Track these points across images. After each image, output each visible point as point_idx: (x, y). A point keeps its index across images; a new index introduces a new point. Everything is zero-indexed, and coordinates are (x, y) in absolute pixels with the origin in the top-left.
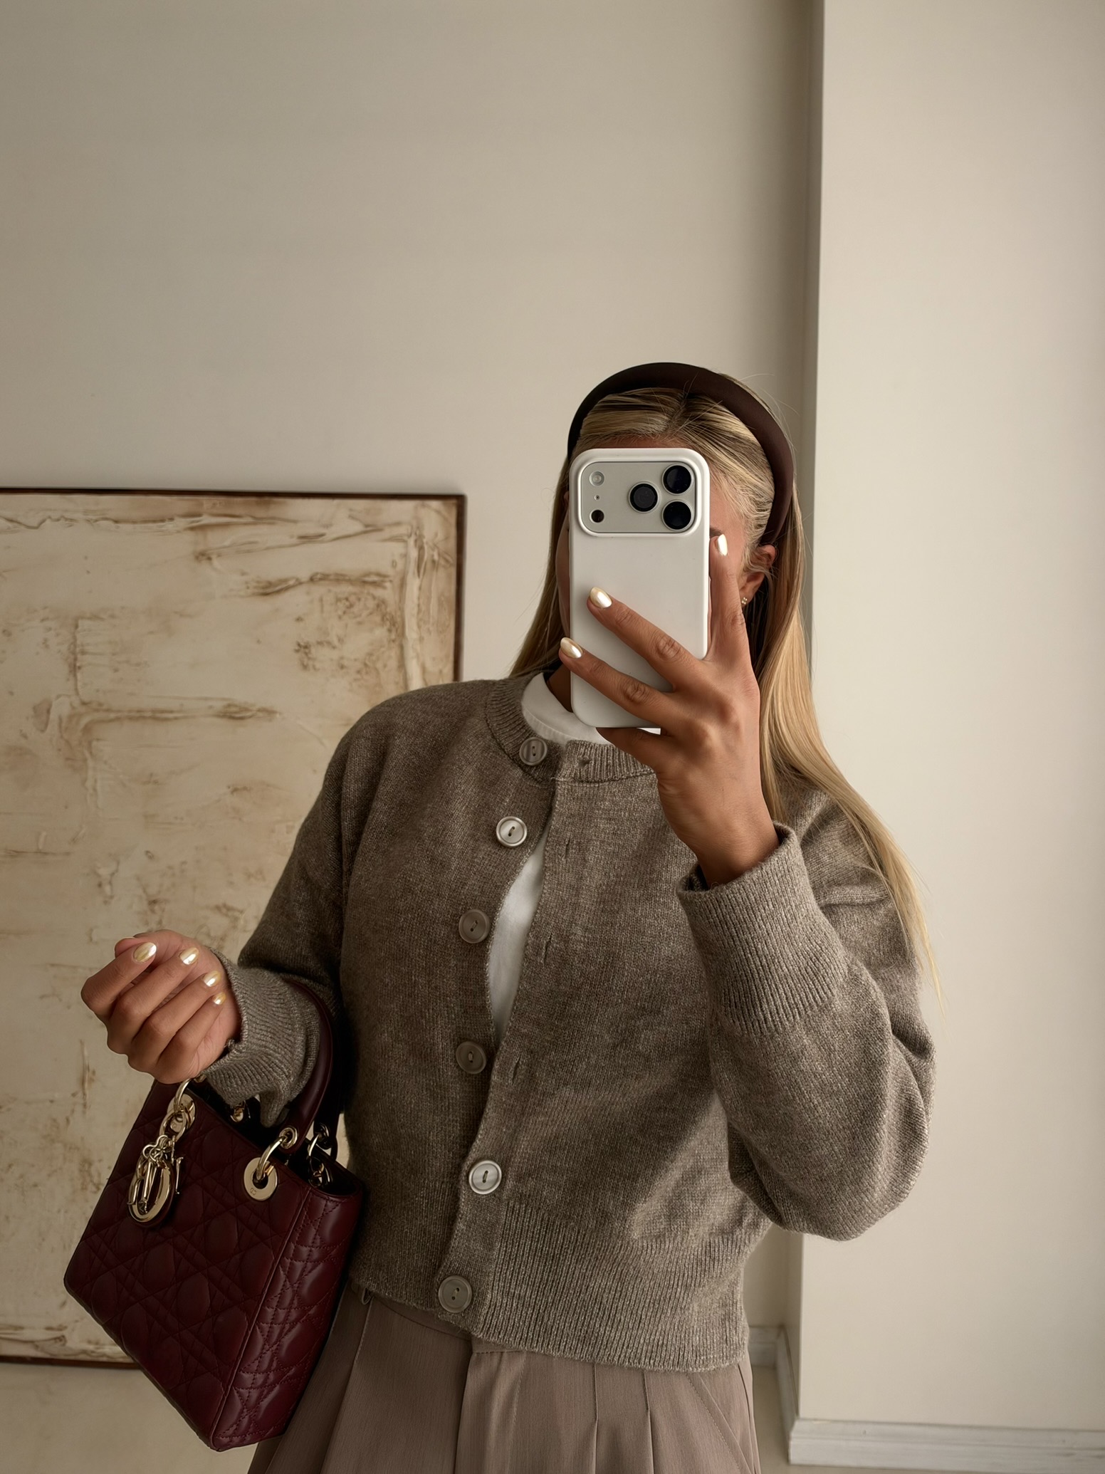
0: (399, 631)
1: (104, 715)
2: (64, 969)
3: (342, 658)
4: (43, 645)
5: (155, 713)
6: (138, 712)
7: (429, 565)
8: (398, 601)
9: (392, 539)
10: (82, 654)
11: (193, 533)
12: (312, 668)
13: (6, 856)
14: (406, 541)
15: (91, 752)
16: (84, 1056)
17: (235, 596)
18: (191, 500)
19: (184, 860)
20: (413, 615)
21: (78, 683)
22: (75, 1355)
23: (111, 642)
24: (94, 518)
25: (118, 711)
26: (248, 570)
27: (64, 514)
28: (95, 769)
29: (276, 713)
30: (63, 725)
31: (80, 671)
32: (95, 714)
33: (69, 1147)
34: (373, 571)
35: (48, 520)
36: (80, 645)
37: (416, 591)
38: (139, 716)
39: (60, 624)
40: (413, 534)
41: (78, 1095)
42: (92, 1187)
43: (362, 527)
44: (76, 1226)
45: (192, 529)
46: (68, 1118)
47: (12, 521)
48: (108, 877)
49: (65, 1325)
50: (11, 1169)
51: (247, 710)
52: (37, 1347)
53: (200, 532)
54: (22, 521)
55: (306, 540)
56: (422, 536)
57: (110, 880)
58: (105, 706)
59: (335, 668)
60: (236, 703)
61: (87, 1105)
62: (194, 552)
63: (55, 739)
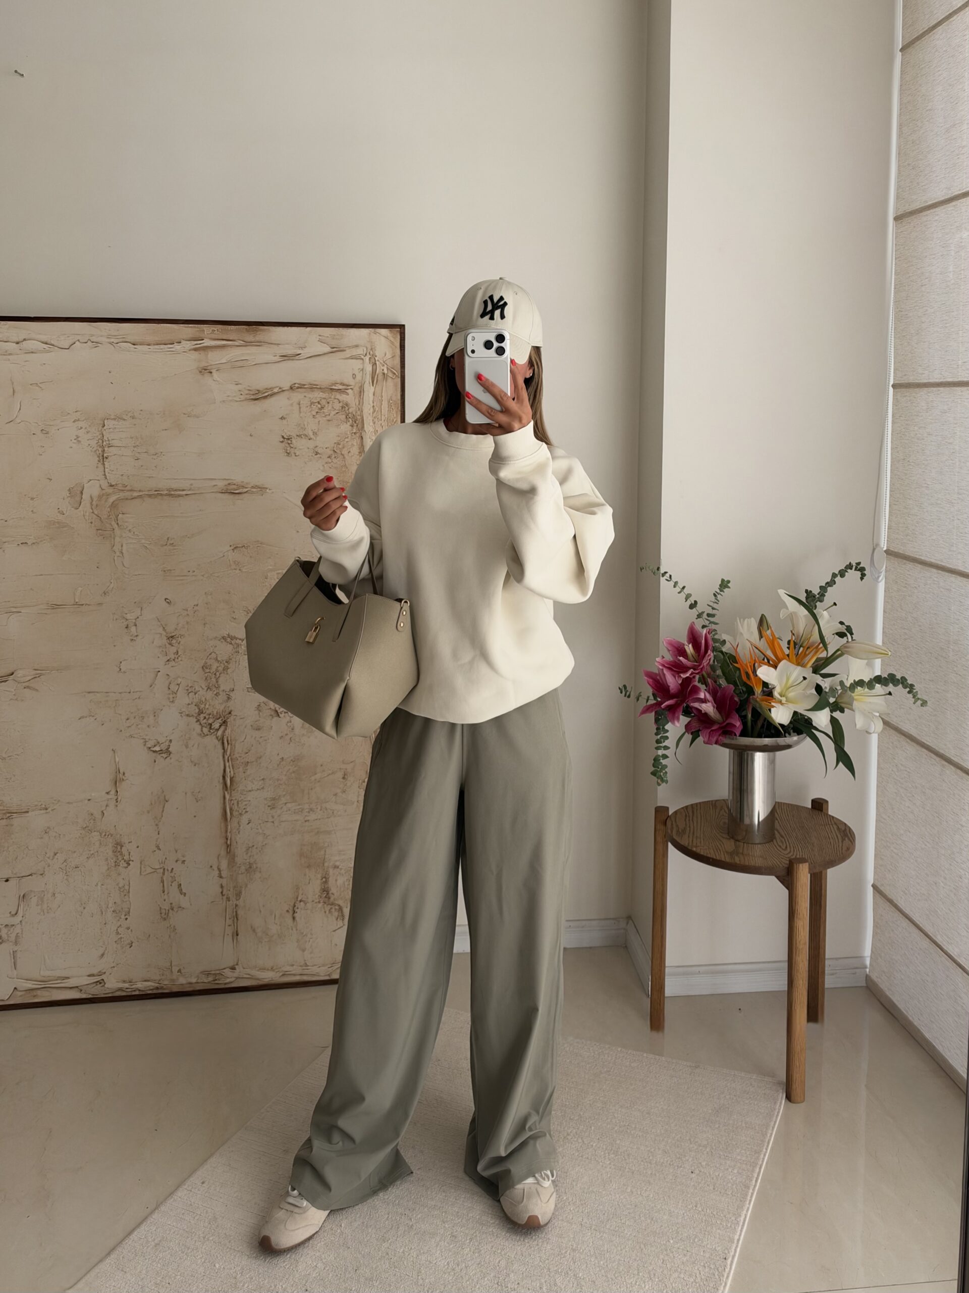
0: (359, 425)
1: (127, 494)
2: (98, 695)
3: (316, 447)
4: (75, 441)
5: (170, 491)
6: (156, 491)
7: (380, 377)
8: (357, 404)
9: (352, 358)
10: (109, 447)
11: (197, 353)
12: (293, 455)
13: (48, 609)
14: (362, 359)
15: (118, 524)
16: (115, 762)
17: (231, 401)
18: (195, 327)
19: (196, 604)
20: (370, 414)
21: (106, 470)
22: (112, 993)
23: (132, 438)
24: (116, 341)
25: (140, 491)
26: (240, 382)
27: (91, 338)
28: (121, 536)
29: (267, 488)
30: (94, 503)
31: (107, 460)
32: (121, 494)
33: (104, 834)
34: (339, 381)
35: (77, 343)
36: (107, 440)
37: (371, 395)
38: (157, 494)
39: (89, 424)
40: (368, 354)
41: (111, 793)
42: (124, 864)
43: (329, 348)
44: (111, 895)
45: (195, 350)
46: (102, 812)
47: (46, 343)
48: (134, 621)
49: (104, 971)
50: (56, 857)
51: (243, 487)
52: (81, 991)
53: (202, 352)
54: (55, 344)
55: (286, 358)
56: (374, 356)
57: (135, 623)
58: (128, 488)
59: (311, 454)
60: (235, 482)
61: (119, 800)
62: (197, 368)
63: (87, 514)
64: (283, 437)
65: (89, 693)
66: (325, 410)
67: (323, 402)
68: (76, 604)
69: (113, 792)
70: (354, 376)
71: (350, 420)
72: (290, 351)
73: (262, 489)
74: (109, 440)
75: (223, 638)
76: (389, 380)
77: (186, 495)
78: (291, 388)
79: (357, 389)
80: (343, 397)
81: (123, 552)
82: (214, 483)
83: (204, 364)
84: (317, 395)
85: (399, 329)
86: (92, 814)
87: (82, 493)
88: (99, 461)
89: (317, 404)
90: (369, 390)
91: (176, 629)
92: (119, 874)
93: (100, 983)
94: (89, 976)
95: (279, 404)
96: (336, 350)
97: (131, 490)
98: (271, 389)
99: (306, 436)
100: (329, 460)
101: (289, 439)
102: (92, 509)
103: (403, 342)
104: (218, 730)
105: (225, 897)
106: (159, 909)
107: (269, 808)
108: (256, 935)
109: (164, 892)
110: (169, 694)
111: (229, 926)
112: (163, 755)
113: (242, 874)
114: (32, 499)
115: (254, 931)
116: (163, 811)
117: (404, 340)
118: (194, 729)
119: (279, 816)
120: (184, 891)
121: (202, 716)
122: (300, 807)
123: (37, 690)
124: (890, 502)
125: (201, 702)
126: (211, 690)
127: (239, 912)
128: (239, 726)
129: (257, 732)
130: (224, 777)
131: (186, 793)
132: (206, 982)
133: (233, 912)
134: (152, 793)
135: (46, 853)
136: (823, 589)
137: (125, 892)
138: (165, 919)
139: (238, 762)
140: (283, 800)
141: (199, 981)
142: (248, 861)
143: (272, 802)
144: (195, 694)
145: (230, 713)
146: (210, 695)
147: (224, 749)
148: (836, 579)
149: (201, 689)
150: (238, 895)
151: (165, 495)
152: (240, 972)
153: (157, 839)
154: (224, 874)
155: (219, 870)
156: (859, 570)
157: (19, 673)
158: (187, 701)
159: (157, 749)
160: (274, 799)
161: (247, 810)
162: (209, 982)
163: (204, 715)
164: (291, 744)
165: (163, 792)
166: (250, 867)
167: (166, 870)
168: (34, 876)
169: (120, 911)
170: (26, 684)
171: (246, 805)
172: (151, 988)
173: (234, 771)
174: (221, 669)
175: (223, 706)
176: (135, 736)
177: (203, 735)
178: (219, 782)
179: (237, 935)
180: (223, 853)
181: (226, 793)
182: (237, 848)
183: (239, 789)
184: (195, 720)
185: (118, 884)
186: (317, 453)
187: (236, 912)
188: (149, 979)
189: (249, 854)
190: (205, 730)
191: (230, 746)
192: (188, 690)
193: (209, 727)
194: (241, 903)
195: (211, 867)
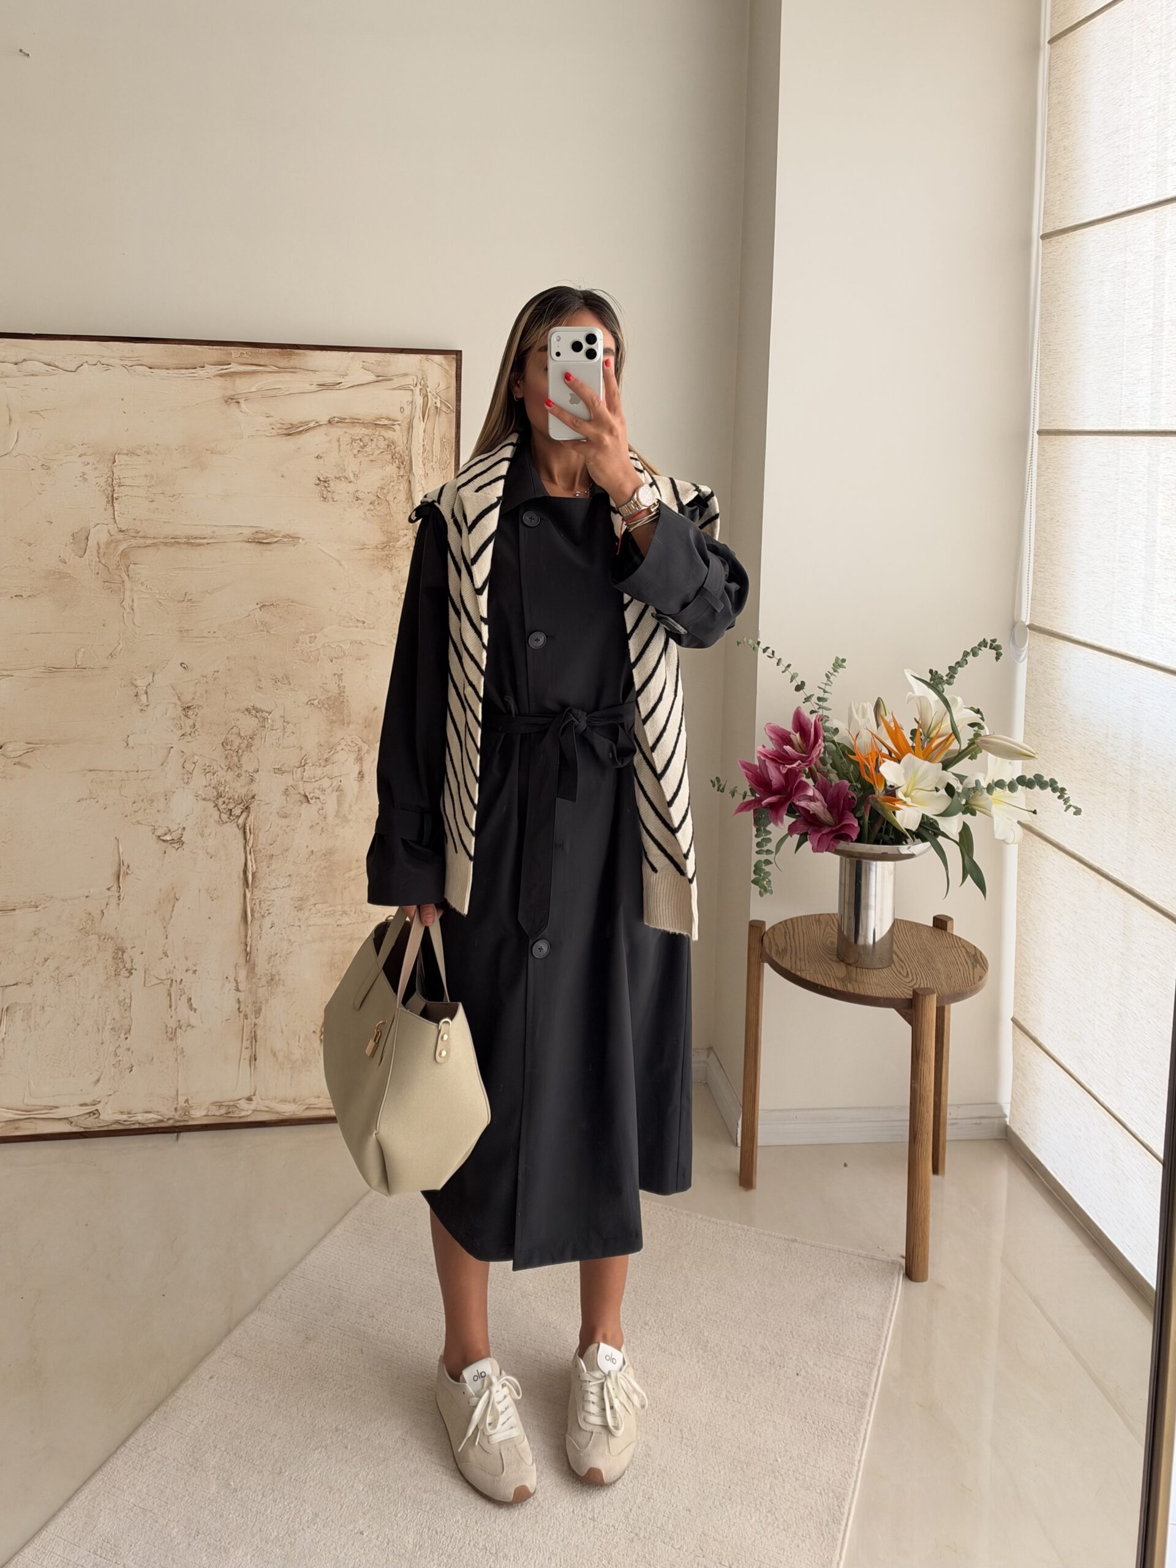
0: (407, 468)
1: (141, 541)
2: (101, 773)
3: (357, 491)
4: (81, 479)
5: (189, 539)
6: (173, 538)
7: (433, 411)
8: (405, 442)
9: (400, 388)
10: (119, 486)
11: (222, 379)
12: (331, 500)
13: (45, 672)
14: (412, 390)
15: (128, 575)
16: (119, 853)
17: (261, 436)
18: (221, 350)
19: (216, 669)
20: (419, 454)
21: (116, 513)
22: (108, 1126)
23: (146, 476)
24: (130, 364)
25: (154, 538)
26: (272, 414)
27: (101, 360)
28: (132, 590)
29: (299, 538)
30: (101, 551)
31: (117, 502)
32: (133, 541)
33: (103, 937)
34: (384, 416)
35: (85, 365)
36: (117, 478)
37: (421, 434)
38: (174, 542)
39: (98, 459)
40: (418, 384)
41: (113, 889)
42: (124, 973)
43: (374, 377)
44: (109, 1009)
45: (221, 375)
46: (102, 911)
47: (49, 365)
48: (145, 688)
49: (98, 1100)
50: (47, 963)
51: (273, 536)
52: (72, 1123)
53: (228, 379)
54: (60, 365)
55: (324, 387)
56: (425, 386)
57: (146, 690)
58: (141, 534)
59: (351, 500)
60: (263, 530)
61: (121, 898)
62: (223, 396)
63: (93, 563)
64: (319, 479)
65: (91, 771)
66: (368, 449)
67: (366, 439)
68: (77, 667)
69: (115, 888)
70: (402, 409)
71: (397, 461)
72: (329, 379)
73: (293, 539)
74: (120, 479)
75: (247, 710)
76: (443, 415)
77: (208, 544)
78: (330, 422)
79: (405, 425)
80: (389, 434)
81: (135, 608)
82: (239, 530)
83: (230, 393)
84: (359, 431)
85: (455, 356)
86: (90, 914)
87: (87, 539)
88: (108, 502)
89: (359, 441)
90: (419, 426)
91: (193, 698)
92: (119, 985)
93: (94, 1114)
94: (81, 1105)
95: (314, 441)
96: (382, 379)
97: (144, 537)
98: (307, 423)
99: (346, 478)
100: (372, 507)
101: (325, 482)
102: (99, 557)
103: (459, 370)
104: (238, 817)
105: (242, 1015)
106: (164, 1027)
107: (296, 910)
108: (277, 1059)
109: (170, 1007)
110: (184, 774)
111: (246, 1048)
112: (173, 845)
113: (262, 987)
114: (30, 545)
115: (274, 1055)
116: (173, 910)
117: (461, 368)
118: (211, 816)
119: (307, 919)
120: (194, 1006)
121: (221, 800)
122: (331, 909)
123: (29, 767)
124: (1034, 569)
125: (220, 784)
126: (231, 769)
127: (258, 1032)
128: (264, 813)
129: (284, 819)
130: (245, 872)
131: (200, 891)
132: (217, 1115)
133: (251, 1032)
134: (160, 890)
135: (35, 959)
136: (953, 670)
137: (126, 1006)
138: (171, 1039)
139: (261, 855)
140: (312, 901)
141: (209, 1113)
142: (269, 971)
143: (299, 902)
144: (214, 774)
145: (253, 797)
146: (230, 776)
147: (245, 839)
148: (967, 659)
149: (220, 769)
150: (258, 1012)
151: (185, 543)
152: (257, 1104)
153: (166, 943)
154: (242, 987)
155: (236, 981)
156: (994, 649)
157: (9, 748)
158: (204, 783)
159: (168, 838)
160: (301, 899)
161: (270, 911)
162: (221, 1115)
163: (223, 800)
164: (323, 835)
165: (173, 889)
166: (272, 979)
167: (174, 982)
168: (20, 985)
169: (119, 1029)
170: (17, 760)
171: (269, 905)
172: (153, 1121)
173: (256, 865)
174: (243, 746)
175: (243, 791)
176: (142, 822)
177: (221, 822)
178: (239, 877)
179: (255, 1060)
180: (242, 961)
181: (247, 891)
182: (257, 956)
183: (262, 886)
184: (213, 805)
185: (117, 997)
186: (358, 499)
187: (255, 1032)
188: (150, 1110)
189: (271, 965)
190: (225, 817)
191: (252, 835)
192: (205, 770)
193: (229, 813)
194: (260, 1021)
195: (227, 978)
